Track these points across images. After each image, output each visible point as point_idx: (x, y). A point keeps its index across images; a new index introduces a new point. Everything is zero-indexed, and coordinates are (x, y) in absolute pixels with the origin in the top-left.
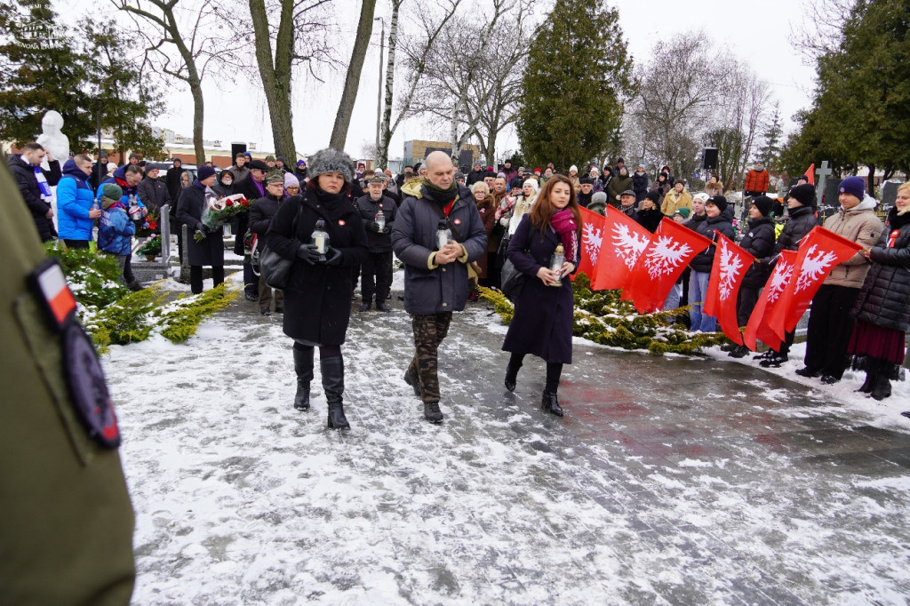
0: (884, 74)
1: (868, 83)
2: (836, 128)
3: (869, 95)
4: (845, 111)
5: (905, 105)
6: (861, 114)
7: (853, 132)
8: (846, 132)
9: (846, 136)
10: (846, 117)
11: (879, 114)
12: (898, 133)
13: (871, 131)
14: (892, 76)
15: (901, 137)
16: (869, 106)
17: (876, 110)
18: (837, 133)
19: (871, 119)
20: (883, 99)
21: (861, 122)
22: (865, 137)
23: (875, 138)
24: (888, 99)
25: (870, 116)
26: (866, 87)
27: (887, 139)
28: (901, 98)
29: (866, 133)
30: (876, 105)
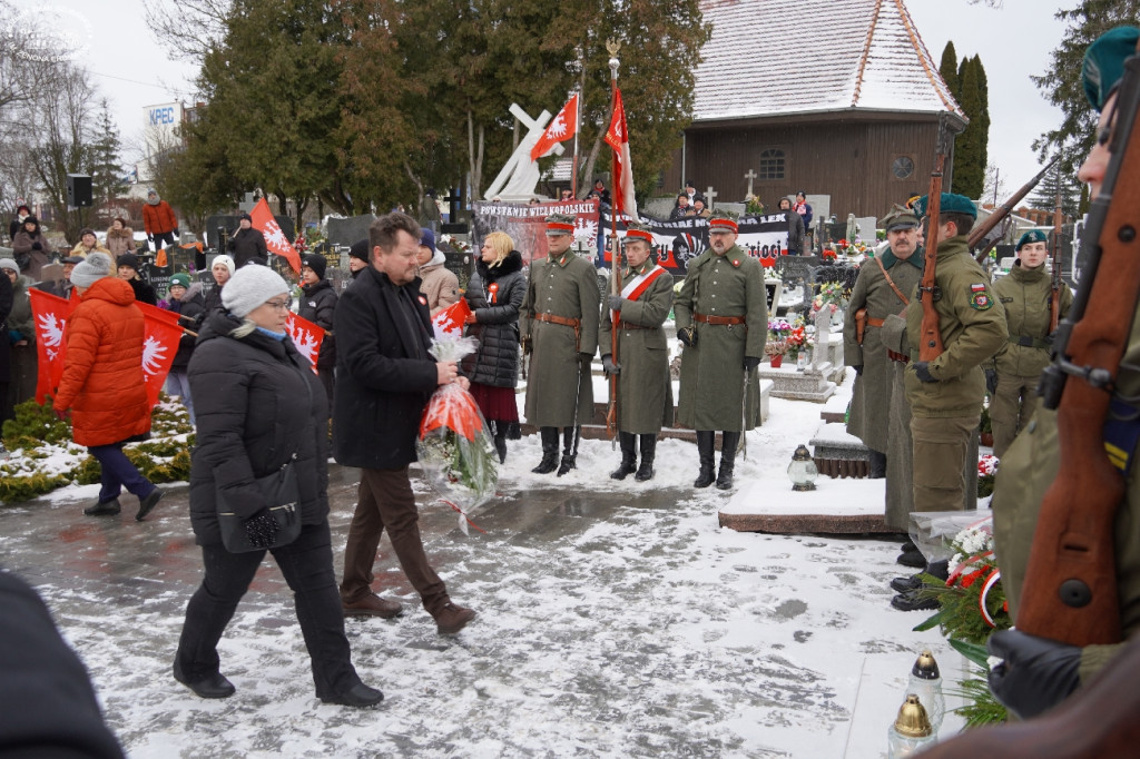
0: (288, 84)
1: (273, 93)
2: (245, 149)
3: (277, 108)
4: (253, 128)
5: (318, 123)
6: (270, 132)
7: (266, 153)
8: (258, 154)
9: (260, 159)
10: (253, 135)
11: (293, 132)
12: (316, 156)
13: (286, 153)
14: (297, 87)
15: (320, 161)
16: (279, 122)
17: (288, 127)
18: (247, 155)
19: (285, 139)
20: (293, 114)
21: (273, 142)
22: (280, 160)
23: (294, 162)
24: (299, 114)
25: (283, 136)
26: (272, 98)
27: (305, 163)
28: (313, 115)
29: (280, 155)
30: (287, 121)
